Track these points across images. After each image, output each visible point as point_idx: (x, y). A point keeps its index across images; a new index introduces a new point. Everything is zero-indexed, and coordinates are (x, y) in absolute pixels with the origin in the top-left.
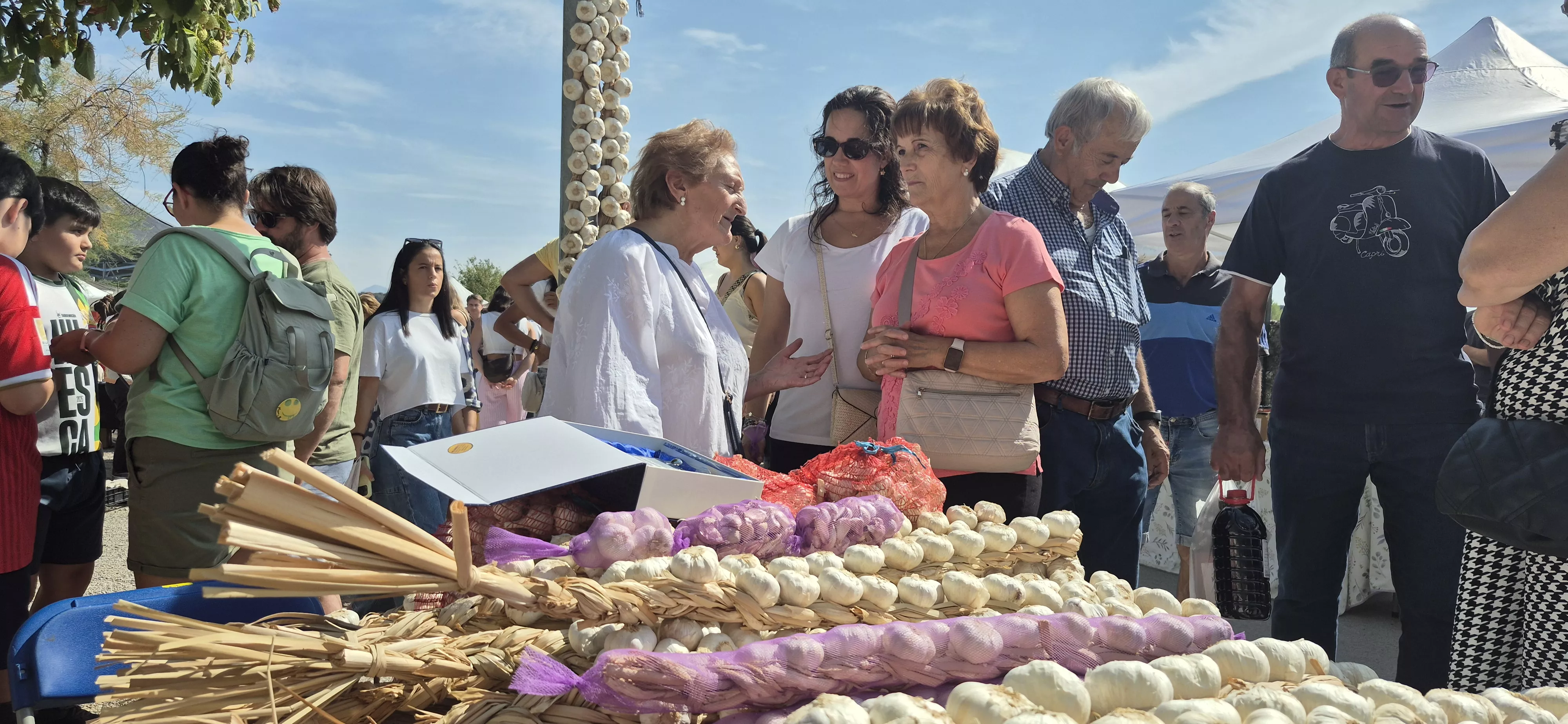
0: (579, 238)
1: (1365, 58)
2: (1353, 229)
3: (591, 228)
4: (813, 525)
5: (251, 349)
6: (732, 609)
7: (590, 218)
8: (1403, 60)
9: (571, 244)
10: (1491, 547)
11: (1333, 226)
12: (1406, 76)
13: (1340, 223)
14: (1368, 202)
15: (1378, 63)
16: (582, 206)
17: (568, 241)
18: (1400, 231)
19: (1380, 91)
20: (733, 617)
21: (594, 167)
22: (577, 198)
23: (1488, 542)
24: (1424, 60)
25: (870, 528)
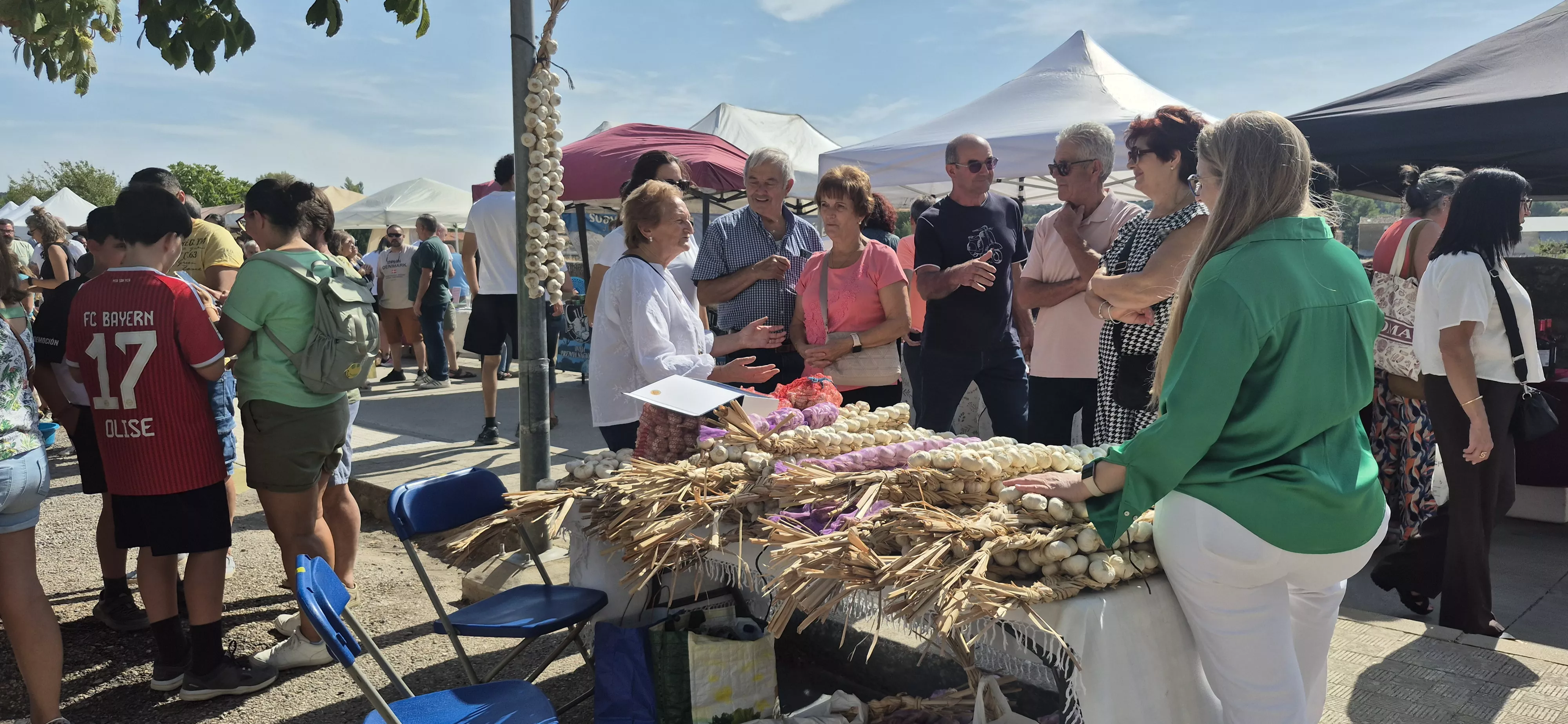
0: (539, 242)
1: (964, 157)
2: (978, 249)
3: (545, 234)
4: (811, 417)
5: (325, 333)
6: (816, 448)
7: (544, 228)
8: (981, 159)
9: (534, 247)
10: (1120, 410)
11: (969, 249)
12: (984, 166)
13: (972, 246)
14: (981, 235)
15: (971, 162)
16: (538, 220)
17: (532, 245)
18: (998, 250)
19: (974, 175)
20: (816, 451)
21: (544, 193)
22: (536, 215)
23: (1119, 408)
24: (990, 158)
25: (830, 416)
